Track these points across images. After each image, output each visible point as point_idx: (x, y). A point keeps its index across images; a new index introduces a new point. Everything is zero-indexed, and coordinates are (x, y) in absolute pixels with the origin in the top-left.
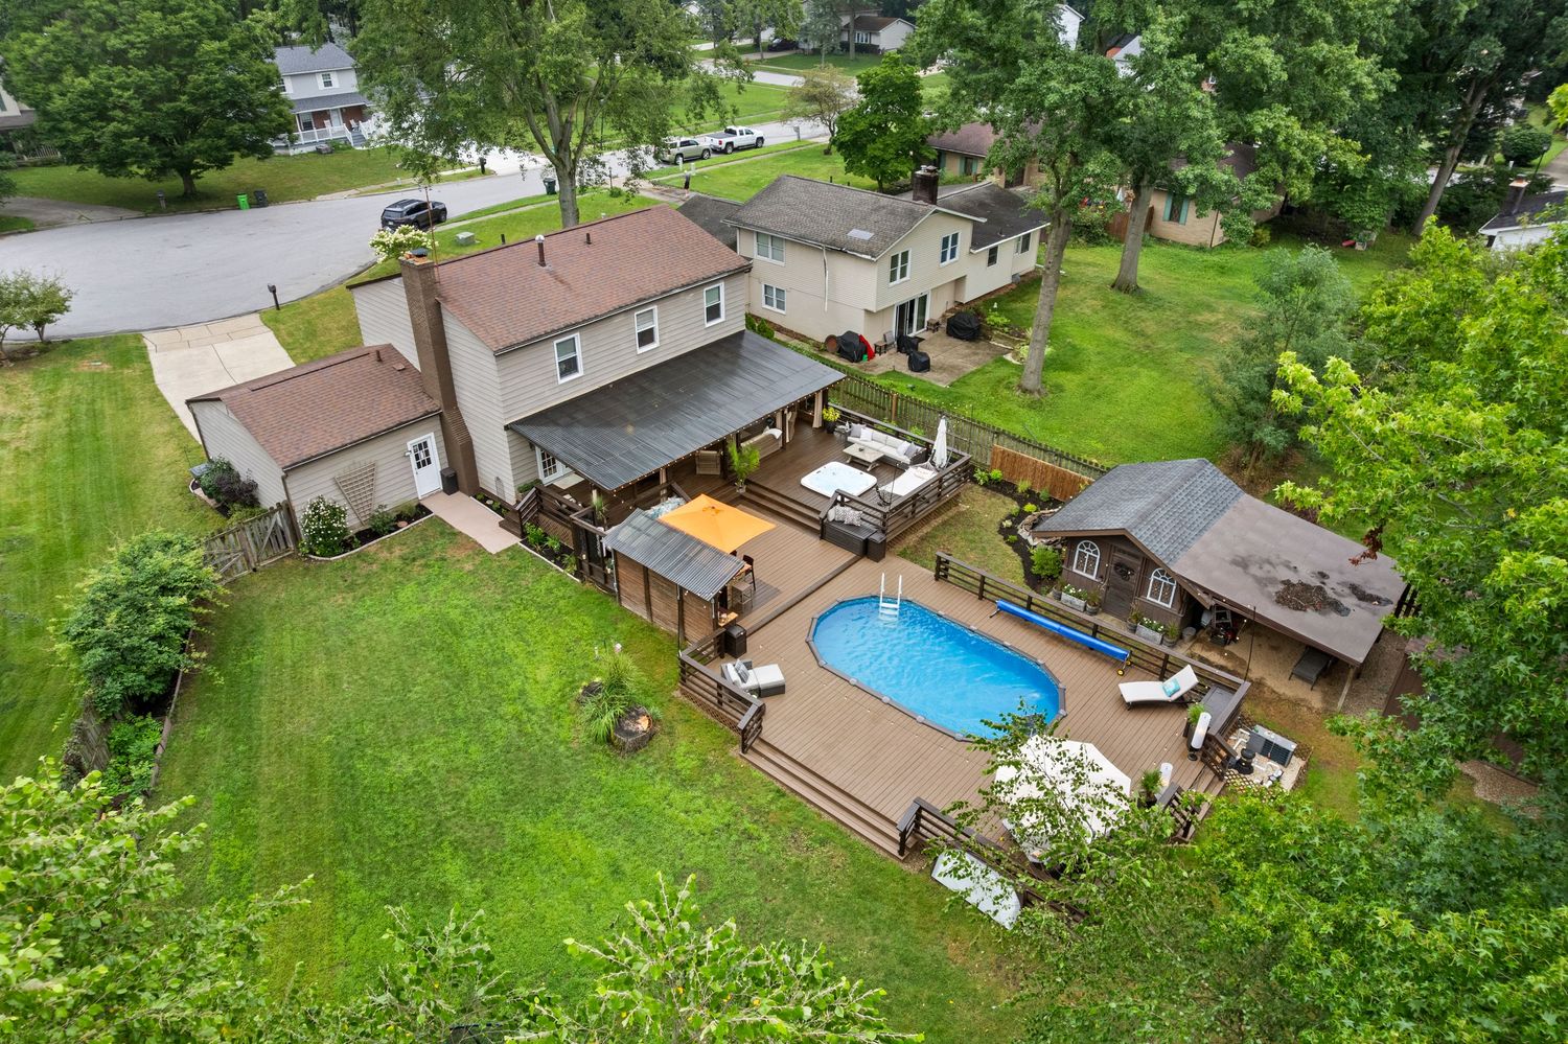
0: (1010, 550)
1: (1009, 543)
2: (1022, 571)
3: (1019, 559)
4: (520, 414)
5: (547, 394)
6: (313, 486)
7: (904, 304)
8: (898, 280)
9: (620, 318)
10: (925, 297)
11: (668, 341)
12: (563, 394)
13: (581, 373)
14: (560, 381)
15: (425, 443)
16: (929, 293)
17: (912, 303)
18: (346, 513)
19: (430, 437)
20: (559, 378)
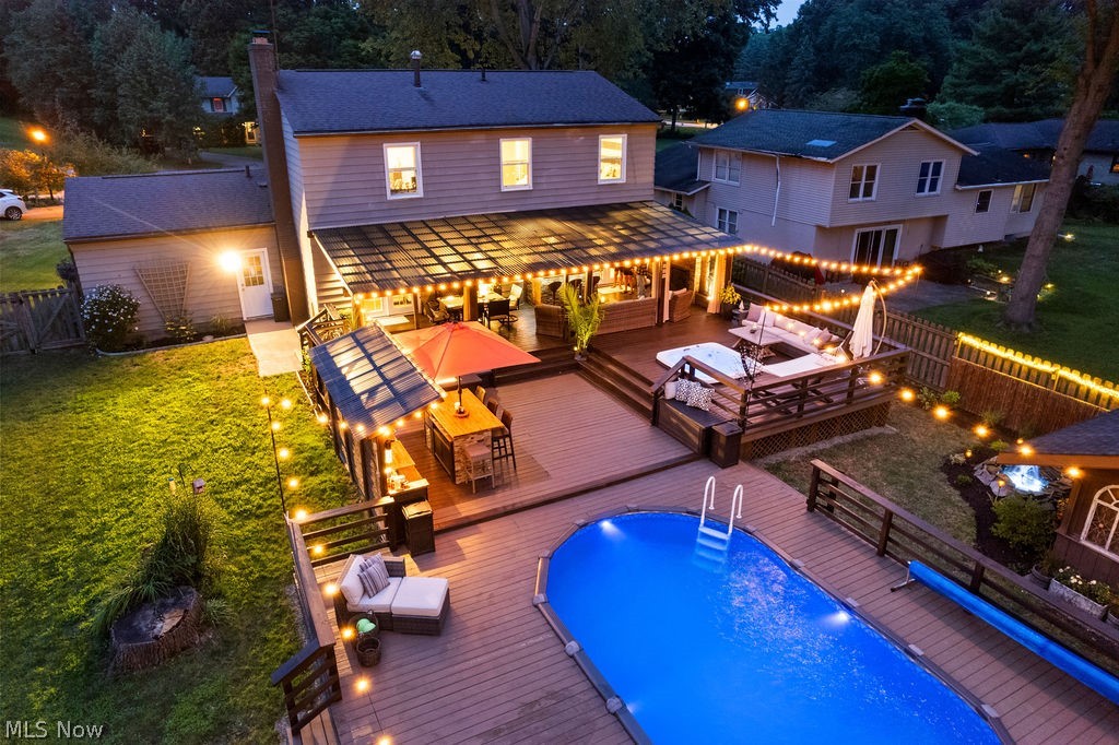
0: (956, 496)
1: (956, 486)
2: (972, 530)
3: (971, 512)
4: (331, 222)
5: (371, 207)
6: (104, 271)
7: (868, 233)
8: (861, 198)
9: (479, 139)
10: (895, 231)
11: (545, 187)
12: (393, 213)
13: (420, 194)
14: (390, 197)
15: (258, 259)
16: (900, 228)
17: (879, 233)
18: (135, 307)
19: (263, 253)
20: (389, 193)
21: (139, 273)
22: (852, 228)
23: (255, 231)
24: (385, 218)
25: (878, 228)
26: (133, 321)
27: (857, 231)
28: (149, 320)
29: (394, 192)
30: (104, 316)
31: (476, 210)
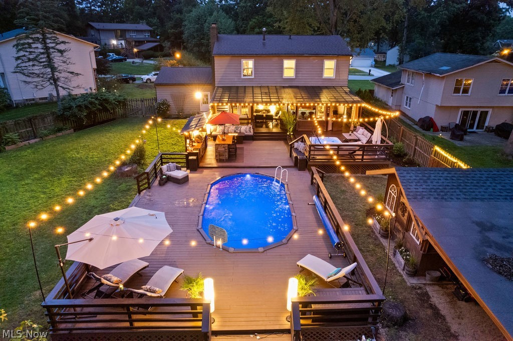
4: (223, 84)
5: (236, 80)
6: (164, 94)
7: (469, 111)
8: (461, 94)
9: (275, 59)
10: (487, 112)
11: (300, 78)
12: (243, 82)
13: (253, 77)
14: (242, 77)
15: (207, 95)
16: (490, 111)
17: (475, 113)
18: (169, 106)
19: (209, 93)
20: (242, 76)
21: (173, 96)
22: (458, 107)
23: (205, 86)
24: (240, 84)
25: (475, 110)
26: (167, 110)
27: (461, 110)
28: (173, 110)
29: (244, 75)
30: (160, 107)
31: (274, 84)
